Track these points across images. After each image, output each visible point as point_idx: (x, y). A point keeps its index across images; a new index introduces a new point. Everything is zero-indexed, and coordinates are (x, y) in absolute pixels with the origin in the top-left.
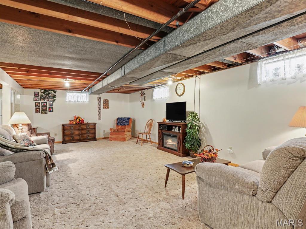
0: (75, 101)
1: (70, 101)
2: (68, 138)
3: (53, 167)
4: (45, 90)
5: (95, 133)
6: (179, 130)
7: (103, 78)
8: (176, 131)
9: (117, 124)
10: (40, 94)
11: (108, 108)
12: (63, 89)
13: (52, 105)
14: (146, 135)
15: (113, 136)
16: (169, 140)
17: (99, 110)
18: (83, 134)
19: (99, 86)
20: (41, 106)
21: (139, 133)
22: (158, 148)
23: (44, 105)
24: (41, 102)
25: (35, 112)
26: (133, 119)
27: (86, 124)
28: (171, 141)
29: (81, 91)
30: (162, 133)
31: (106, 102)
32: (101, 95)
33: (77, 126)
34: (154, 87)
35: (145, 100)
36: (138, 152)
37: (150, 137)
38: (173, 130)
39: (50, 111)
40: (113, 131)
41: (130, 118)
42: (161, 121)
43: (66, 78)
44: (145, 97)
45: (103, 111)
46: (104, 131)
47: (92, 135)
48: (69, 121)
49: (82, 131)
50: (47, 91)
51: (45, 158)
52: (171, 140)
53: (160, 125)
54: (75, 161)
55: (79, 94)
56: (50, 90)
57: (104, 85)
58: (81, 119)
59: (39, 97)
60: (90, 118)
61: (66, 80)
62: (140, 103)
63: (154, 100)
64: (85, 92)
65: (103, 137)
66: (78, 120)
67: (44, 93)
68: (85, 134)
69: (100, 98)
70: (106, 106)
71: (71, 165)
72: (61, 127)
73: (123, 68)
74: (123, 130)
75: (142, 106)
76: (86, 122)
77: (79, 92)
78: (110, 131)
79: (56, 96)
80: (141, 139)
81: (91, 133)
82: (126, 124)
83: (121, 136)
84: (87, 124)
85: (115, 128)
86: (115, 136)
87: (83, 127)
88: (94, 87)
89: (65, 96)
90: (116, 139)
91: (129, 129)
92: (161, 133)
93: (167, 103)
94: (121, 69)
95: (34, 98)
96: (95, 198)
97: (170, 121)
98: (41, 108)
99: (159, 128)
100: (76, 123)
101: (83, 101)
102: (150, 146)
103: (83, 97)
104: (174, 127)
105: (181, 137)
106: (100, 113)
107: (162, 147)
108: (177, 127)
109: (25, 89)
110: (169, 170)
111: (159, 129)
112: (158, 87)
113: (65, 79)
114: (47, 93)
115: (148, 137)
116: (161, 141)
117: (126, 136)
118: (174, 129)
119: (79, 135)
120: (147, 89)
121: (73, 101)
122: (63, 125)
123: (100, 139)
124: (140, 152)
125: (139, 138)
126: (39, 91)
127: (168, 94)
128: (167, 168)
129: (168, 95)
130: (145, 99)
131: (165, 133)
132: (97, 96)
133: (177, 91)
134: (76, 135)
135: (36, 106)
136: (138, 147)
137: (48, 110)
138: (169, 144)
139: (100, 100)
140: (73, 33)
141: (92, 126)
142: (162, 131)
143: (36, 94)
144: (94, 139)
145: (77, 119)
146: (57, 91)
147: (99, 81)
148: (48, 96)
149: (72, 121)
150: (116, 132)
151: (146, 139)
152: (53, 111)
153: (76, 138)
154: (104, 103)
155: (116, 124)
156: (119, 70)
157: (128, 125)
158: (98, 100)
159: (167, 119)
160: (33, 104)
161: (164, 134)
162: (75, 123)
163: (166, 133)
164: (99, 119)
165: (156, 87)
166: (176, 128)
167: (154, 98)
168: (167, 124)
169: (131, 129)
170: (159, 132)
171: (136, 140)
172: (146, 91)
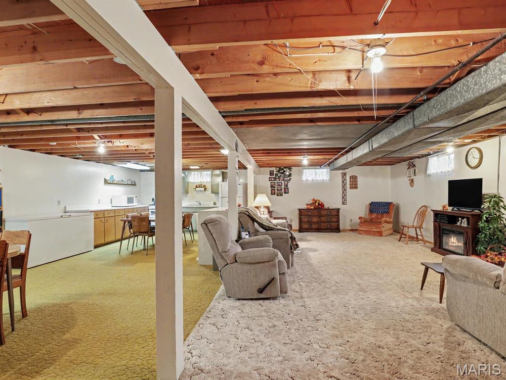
0: (313, 180)
1: (307, 180)
2: (305, 226)
3: (297, 248)
4: (280, 168)
5: (338, 221)
6: (468, 224)
7: (347, 152)
8: (462, 225)
9: (370, 211)
10: (275, 173)
11: (356, 188)
12: (299, 165)
13: (287, 185)
14: (416, 230)
15: (363, 228)
16: (452, 239)
17: (344, 190)
18: (322, 222)
19: (342, 161)
20: (276, 186)
21: (404, 226)
22: (433, 250)
23: (279, 185)
24: (276, 182)
25: (270, 194)
26: (397, 205)
27: (326, 209)
28: (455, 241)
29: (320, 166)
30: (440, 227)
31: (354, 179)
32: (346, 171)
33: (316, 212)
34: (429, 154)
35: (415, 176)
36: (398, 251)
37: (421, 232)
38: (458, 224)
39: (285, 193)
40: (363, 221)
41: (390, 203)
42: (439, 208)
43: (305, 155)
44: (415, 170)
45: (349, 191)
46: (351, 220)
47: (334, 225)
48: (306, 204)
49: (322, 218)
50: (283, 169)
51: (291, 238)
52: (455, 238)
53: (437, 214)
54: (315, 250)
55: (317, 170)
56: (285, 168)
57: (349, 160)
58: (320, 203)
59: (274, 176)
60: (332, 201)
61: (304, 157)
62: (406, 180)
63: (429, 175)
64: (325, 167)
65: (350, 228)
66: (317, 204)
67: (279, 171)
68: (324, 222)
69: (345, 174)
70: (354, 185)
71: (311, 254)
72: (297, 212)
73: (370, 140)
74: (379, 221)
75: (410, 184)
76: (326, 206)
77: (317, 167)
78: (360, 221)
79: (291, 174)
80: (406, 235)
81: (331, 222)
82: (385, 212)
83: (376, 229)
84: (328, 209)
85: (367, 217)
86: (366, 228)
87: (323, 212)
88: (336, 161)
89: (301, 174)
90: (368, 233)
91: (388, 219)
92: (438, 227)
93: (449, 181)
94: (368, 142)
95: (270, 178)
96: (336, 282)
97: (455, 209)
98: (276, 189)
99: (435, 219)
100: (314, 208)
101: (323, 180)
102: (421, 247)
103: (322, 174)
104: (460, 219)
105: (470, 235)
106: (345, 195)
107: (439, 248)
108: (465, 219)
109: (261, 168)
110: (427, 269)
111: (435, 221)
112: (436, 154)
113: (302, 157)
114: (282, 171)
115: (419, 233)
116: (438, 239)
117: (383, 229)
118: (460, 221)
119: (318, 223)
120: (418, 157)
121: (311, 179)
122: (300, 210)
123: (344, 231)
124: (401, 252)
125: (403, 234)
126: (274, 169)
127: (453, 166)
128: (424, 267)
129: (453, 168)
130: (415, 173)
131: (444, 227)
132: (341, 171)
133: (469, 160)
134: (315, 223)
135: (272, 186)
136: (401, 246)
137: (283, 191)
138: (452, 246)
139: (345, 177)
140: (315, 122)
141: (335, 213)
142: (439, 224)
143: (271, 173)
144: (337, 230)
145: (316, 202)
146: (292, 168)
147: (342, 155)
148: (283, 175)
149: (310, 204)
150: (368, 222)
151: (416, 236)
152: (288, 193)
153: (314, 226)
154: (350, 181)
155: (368, 211)
156: (365, 143)
157: (388, 213)
158: (343, 177)
159: (449, 205)
160: (269, 184)
161: (443, 229)
162: (312, 207)
163: (447, 228)
164: (343, 203)
165: (433, 154)
166: (463, 220)
167: (429, 172)
168: (447, 214)
169: (391, 220)
170: (435, 226)
171: (398, 236)
172: (417, 162)
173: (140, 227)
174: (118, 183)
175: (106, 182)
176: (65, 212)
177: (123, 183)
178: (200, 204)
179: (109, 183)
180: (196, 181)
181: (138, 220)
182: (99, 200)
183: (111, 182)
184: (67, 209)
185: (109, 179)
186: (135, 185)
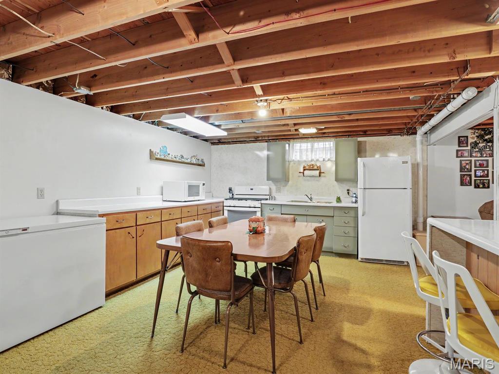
4: (485, 131)
10: (470, 140)
24: (473, 159)
25: (459, 183)
50: (491, 133)
59: (469, 148)
67: (481, 137)
98: (473, 173)
114: (489, 137)
137: (491, 178)
143: (462, 141)
148: (490, 144)
173: (207, 275)
174: (175, 159)
175: (152, 156)
176: (58, 213)
177: (183, 160)
178: (311, 199)
179: (157, 159)
180: (304, 158)
181: (199, 254)
182: (138, 189)
183: (162, 157)
184: (62, 207)
185: (158, 151)
186: (203, 165)
